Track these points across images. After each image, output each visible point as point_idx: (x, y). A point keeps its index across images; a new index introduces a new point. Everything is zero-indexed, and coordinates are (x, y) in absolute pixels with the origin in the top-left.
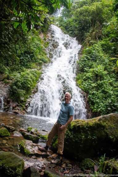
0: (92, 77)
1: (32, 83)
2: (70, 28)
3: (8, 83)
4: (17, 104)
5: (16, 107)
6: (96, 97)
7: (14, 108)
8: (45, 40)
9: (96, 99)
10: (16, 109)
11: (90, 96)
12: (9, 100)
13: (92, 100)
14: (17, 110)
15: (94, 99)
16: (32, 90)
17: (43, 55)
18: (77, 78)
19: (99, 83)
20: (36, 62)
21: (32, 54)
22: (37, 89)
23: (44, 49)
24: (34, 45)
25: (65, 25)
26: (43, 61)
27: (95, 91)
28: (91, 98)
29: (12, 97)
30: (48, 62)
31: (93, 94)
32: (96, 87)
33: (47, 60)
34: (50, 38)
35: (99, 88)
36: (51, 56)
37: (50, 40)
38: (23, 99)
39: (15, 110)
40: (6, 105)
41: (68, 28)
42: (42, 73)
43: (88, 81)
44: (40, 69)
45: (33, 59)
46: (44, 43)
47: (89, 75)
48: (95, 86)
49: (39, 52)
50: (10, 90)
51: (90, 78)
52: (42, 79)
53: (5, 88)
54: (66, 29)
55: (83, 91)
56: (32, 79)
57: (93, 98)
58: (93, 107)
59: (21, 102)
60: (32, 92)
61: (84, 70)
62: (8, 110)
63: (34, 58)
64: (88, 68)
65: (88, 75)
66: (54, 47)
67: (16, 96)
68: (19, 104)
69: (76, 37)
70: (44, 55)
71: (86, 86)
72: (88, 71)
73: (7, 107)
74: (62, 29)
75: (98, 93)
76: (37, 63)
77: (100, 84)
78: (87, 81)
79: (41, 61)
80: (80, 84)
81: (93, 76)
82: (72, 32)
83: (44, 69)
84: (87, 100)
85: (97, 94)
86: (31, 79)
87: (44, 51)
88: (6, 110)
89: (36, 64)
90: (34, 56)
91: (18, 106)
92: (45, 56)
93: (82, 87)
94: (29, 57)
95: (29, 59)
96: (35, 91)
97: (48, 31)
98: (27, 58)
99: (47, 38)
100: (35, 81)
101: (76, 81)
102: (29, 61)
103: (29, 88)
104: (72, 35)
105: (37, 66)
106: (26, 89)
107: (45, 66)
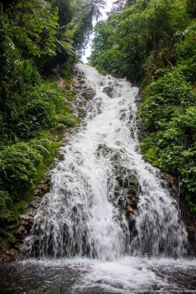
2: (112, 65)
8: (68, 88)
20: (51, 127)
21: (40, 114)
22: (48, 182)
23: (68, 104)
25: (103, 61)
26: (65, 124)
30: (77, 124)
31: (191, 175)
33: (73, 120)
34: (77, 85)
36: (82, 114)
37: (77, 88)
41: (109, 66)
44: (61, 139)
45: (44, 121)
46: (67, 94)
49: (57, 109)
52: (62, 158)
54: (105, 67)
55: (164, 171)
66: (87, 99)
69: (126, 78)
70: (67, 113)
74: (97, 69)
76: (52, 129)
79: (60, 125)
80: (153, 157)
82: (116, 70)
83: (67, 138)
84: (179, 191)
87: (66, 107)
89: (51, 132)
90: (46, 117)
92: (70, 115)
94: (35, 119)
95: (36, 124)
96: (42, 189)
97: (72, 74)
98: (31, 122)
99: (71, 86)
100: (41, 164)
101: (141, 154)
102: (36, 129)
103: (25, 184)
104: (117, 75)
105: (53, 135)
106: (16, 186)
107: (71, 133)
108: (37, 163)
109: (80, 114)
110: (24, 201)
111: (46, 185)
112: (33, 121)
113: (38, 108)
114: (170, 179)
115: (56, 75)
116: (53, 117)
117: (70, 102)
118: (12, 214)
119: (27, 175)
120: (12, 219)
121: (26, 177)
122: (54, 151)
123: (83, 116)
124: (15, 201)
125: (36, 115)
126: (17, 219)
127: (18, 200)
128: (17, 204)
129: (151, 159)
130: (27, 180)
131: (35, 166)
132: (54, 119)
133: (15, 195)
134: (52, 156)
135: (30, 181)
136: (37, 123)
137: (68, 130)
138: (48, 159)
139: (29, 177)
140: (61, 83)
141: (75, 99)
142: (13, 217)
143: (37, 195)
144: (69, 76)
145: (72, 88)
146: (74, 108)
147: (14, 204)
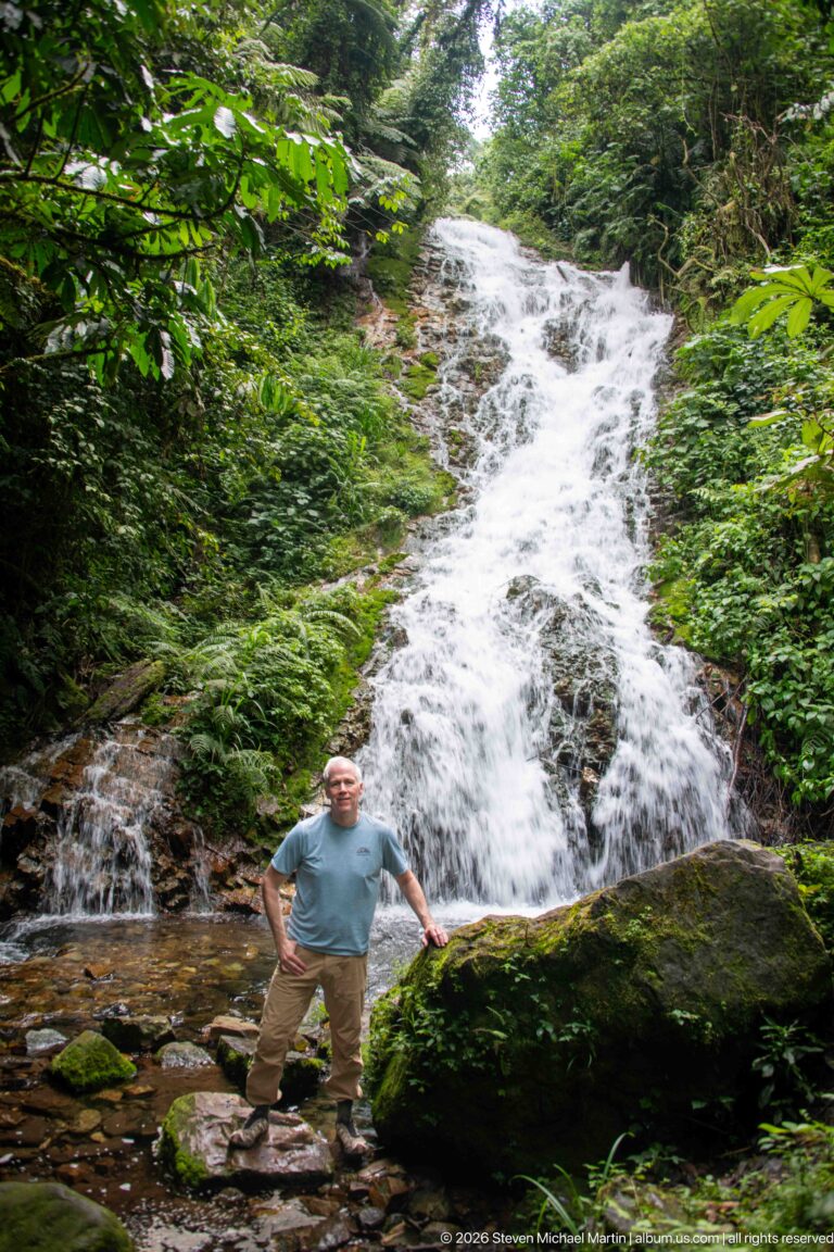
0: (758, 542)
1: (325, 685)
2: (574, 210)
3: (166, 719)
4: (240, 847)
5: (233, 870)
6: (801, 687)
7: (220, 879)
8: (404, 344)
9: (805, 703)
10: (239, 886)
11: (760, 691)
12: (179, 832)
13: (779, 714)
14: (248, 891)
15: (791, 709)
16: (329, 731)
17: (400, 465)
18: (655, 573)
19: (806, 581)
20: (359, 521)
21: (320, 479)
22: (363, 717)
23: (408, 417)
24: (325, 408)
25: (536, 192)
26: (403, 507)
27: (788, 649)
28: (768, 704)
29: (198, 813)
30: (445, 500)
31: (780, 670)
32: (795, 612)
33: (428, 488)
34: (440, 326)
35: (816, 620)
36: (462, 453)
37: (438, 337)
38: (269, 806)
39: (231, 889)
40: (170, 872)
41: (562, 212)
42: (397, 599)
43: (733, 579)
44: (391, 564)
45: (332, 504)
46: (405, 368)
47: (733, 537)
48: (783, 610)
49: (373, 449)
50: (182, 767)
51: (741, 556)
52: (399, 639)
53: (152, 754)
54: (549, 219)
55: (706, 659)
56: (321, 661)
57: (781, 705)
58: (794, 764)
59: (262, 833)
60: (336, 744)
61: (701, 506)
62: (184, 903)
63: (334, 498)
64: (720, 482)
65: (721, 532)
66: (478, 383)
67: (225, 798)
68: (250, 844)
70: (407, 457)
71: (721, 619)
72: (727, 503)
73: (176, 884)
74: (516, 230)
75: (810, 659)
76: (362, 528)
77: (815, 583)
78: (724, 582)
79: (387, 512)
80: (681, 611)
81: (765, 533)
82: (591, 231)
83: (413, 559)
84: (746, 718)
85: (804, 666)
86: (313, 657)
87: (404, 431)
88: (172, 903)
89: (360, 537)
90: (338, 488)
91: (245, 859)
92: (419, 464)
93: (692, 631)
94: (303, 498)
95: (308, 517)
96: (350, 736)
97: (419, 273)
98: (292, 511)
99: (418, 331)
100: (342, 668)
101: (650, 599)
102: (312, 531)
103: (305, 726)
104: (597, 254)
105: (368, 550)
106: (284, 735)
107: (423, 537)
108: (330, 667)
109: (456, 454)
110: (306, 772)
111: (359, 725)
112: (297, 505)
113: (309, 459)
114: (720, 682)
115: (358, 288)
116: (362, 486)
117: (415, 409)
118: (283, 804)
119: (308, 703)
120: (285, 817)
121: (304, 711)
122: (372, 620)
123: (464, 460)
124: (287, 773)
125: (306, 483)
126: (296, 815)
127: (291, 768)
128: (292, 779)
129: (674, 618)
130: (311, 717)
131: (327, 676)
132: (366, 492)
133: (284, 758)
134: (370, 636)
135: (317, 717)
136: (314, 513)
137: (414, 527)
138: (359, 648)
139: (314, 709)
140: (381, 325)
141: (434, 391)
142: (285, 811)
143: (337, 754)
144: (406, 285)
145: (422, 340)
146: (432, 430)
147: (284, 781)
